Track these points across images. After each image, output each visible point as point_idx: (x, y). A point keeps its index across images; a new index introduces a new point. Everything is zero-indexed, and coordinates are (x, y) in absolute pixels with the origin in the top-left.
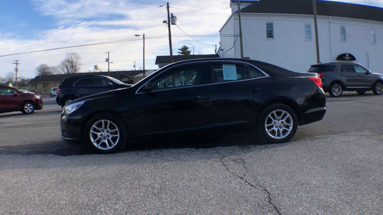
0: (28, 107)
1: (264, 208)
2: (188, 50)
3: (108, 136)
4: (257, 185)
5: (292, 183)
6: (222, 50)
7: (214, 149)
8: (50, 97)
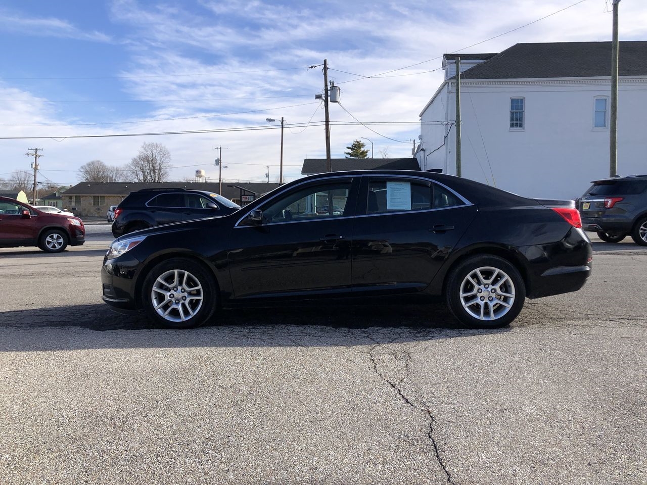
0: (54, 240)
1: (414, 444)
2: (362, 149)
3: (184, 298)
4: (417, 400)
5: (483, 405)
6: (423, 150)
7: (366, 330)
8: (107, 222)
